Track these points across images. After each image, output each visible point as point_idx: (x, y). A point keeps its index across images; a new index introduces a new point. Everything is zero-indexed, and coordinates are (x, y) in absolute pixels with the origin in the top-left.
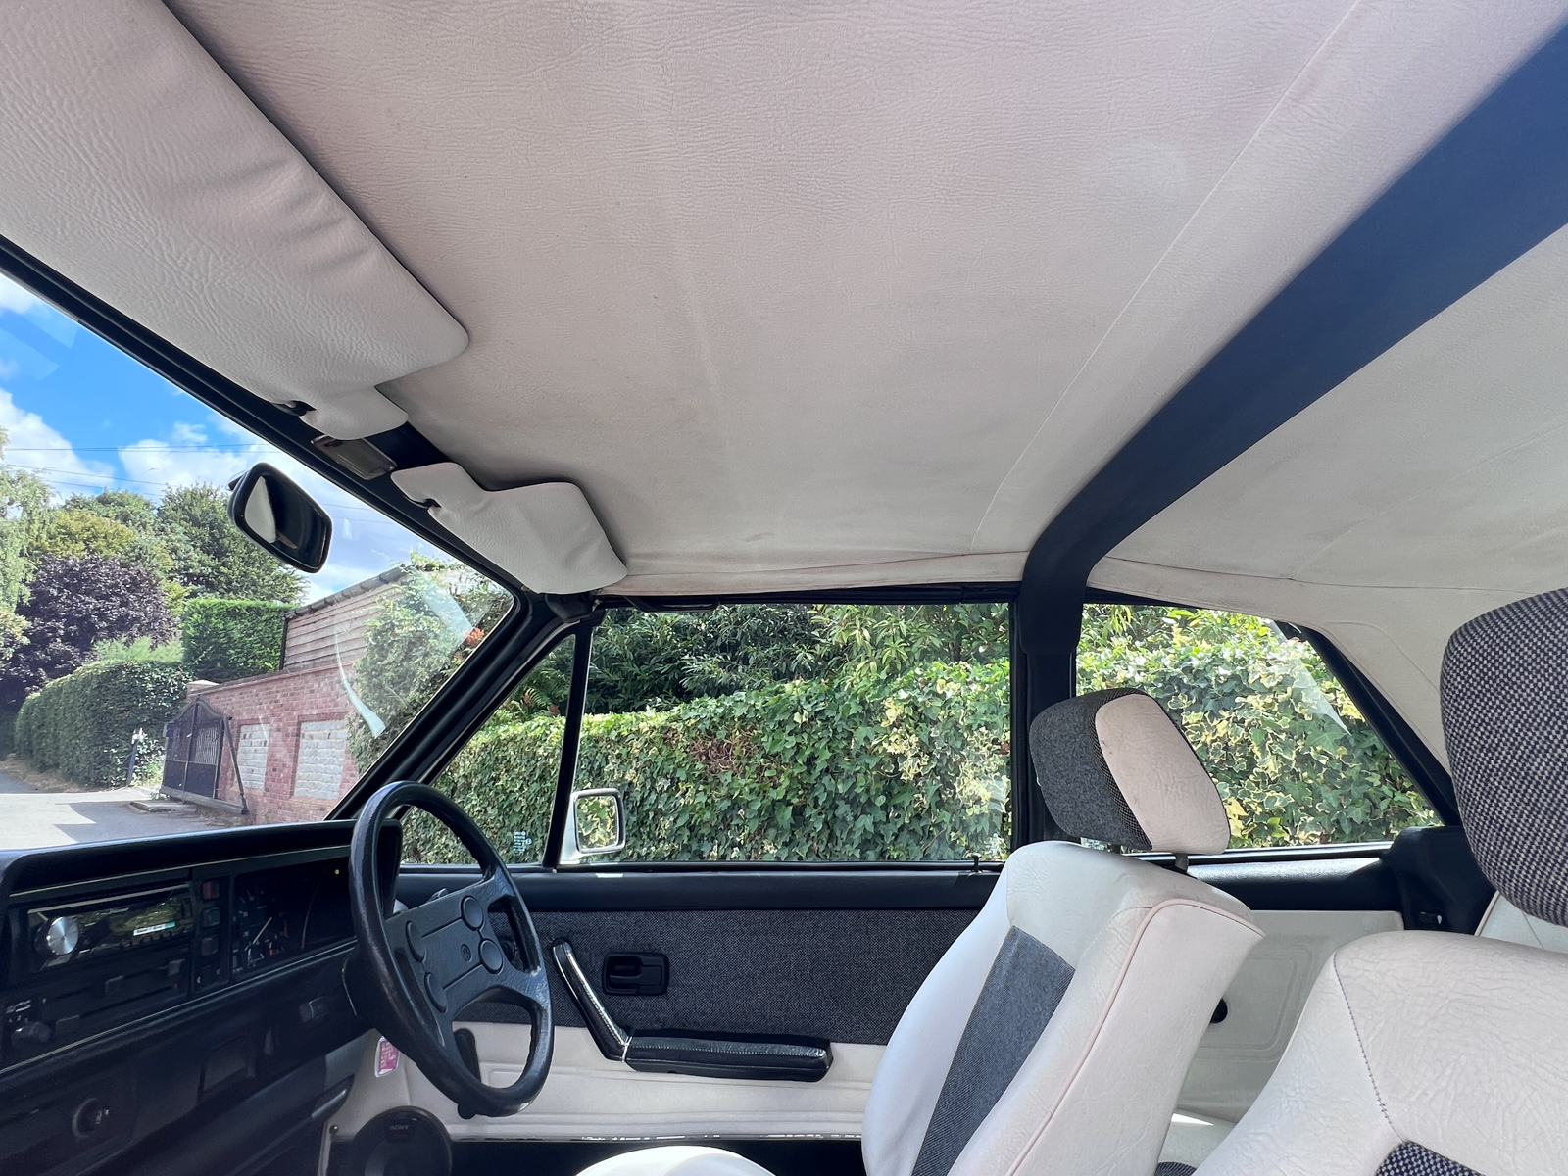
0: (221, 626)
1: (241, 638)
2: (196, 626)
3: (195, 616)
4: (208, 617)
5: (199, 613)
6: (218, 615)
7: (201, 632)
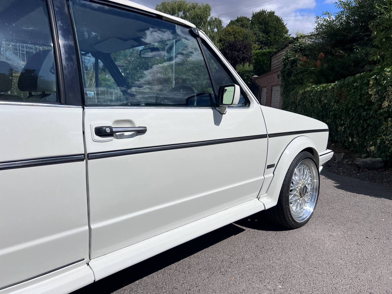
0: (261, 59)
1: (266, 62)
2: (255, 59)
3: (255, 56)
4: (258, 56)
5: (255, 55)
6: (260, 55)
7: (256, 61)
